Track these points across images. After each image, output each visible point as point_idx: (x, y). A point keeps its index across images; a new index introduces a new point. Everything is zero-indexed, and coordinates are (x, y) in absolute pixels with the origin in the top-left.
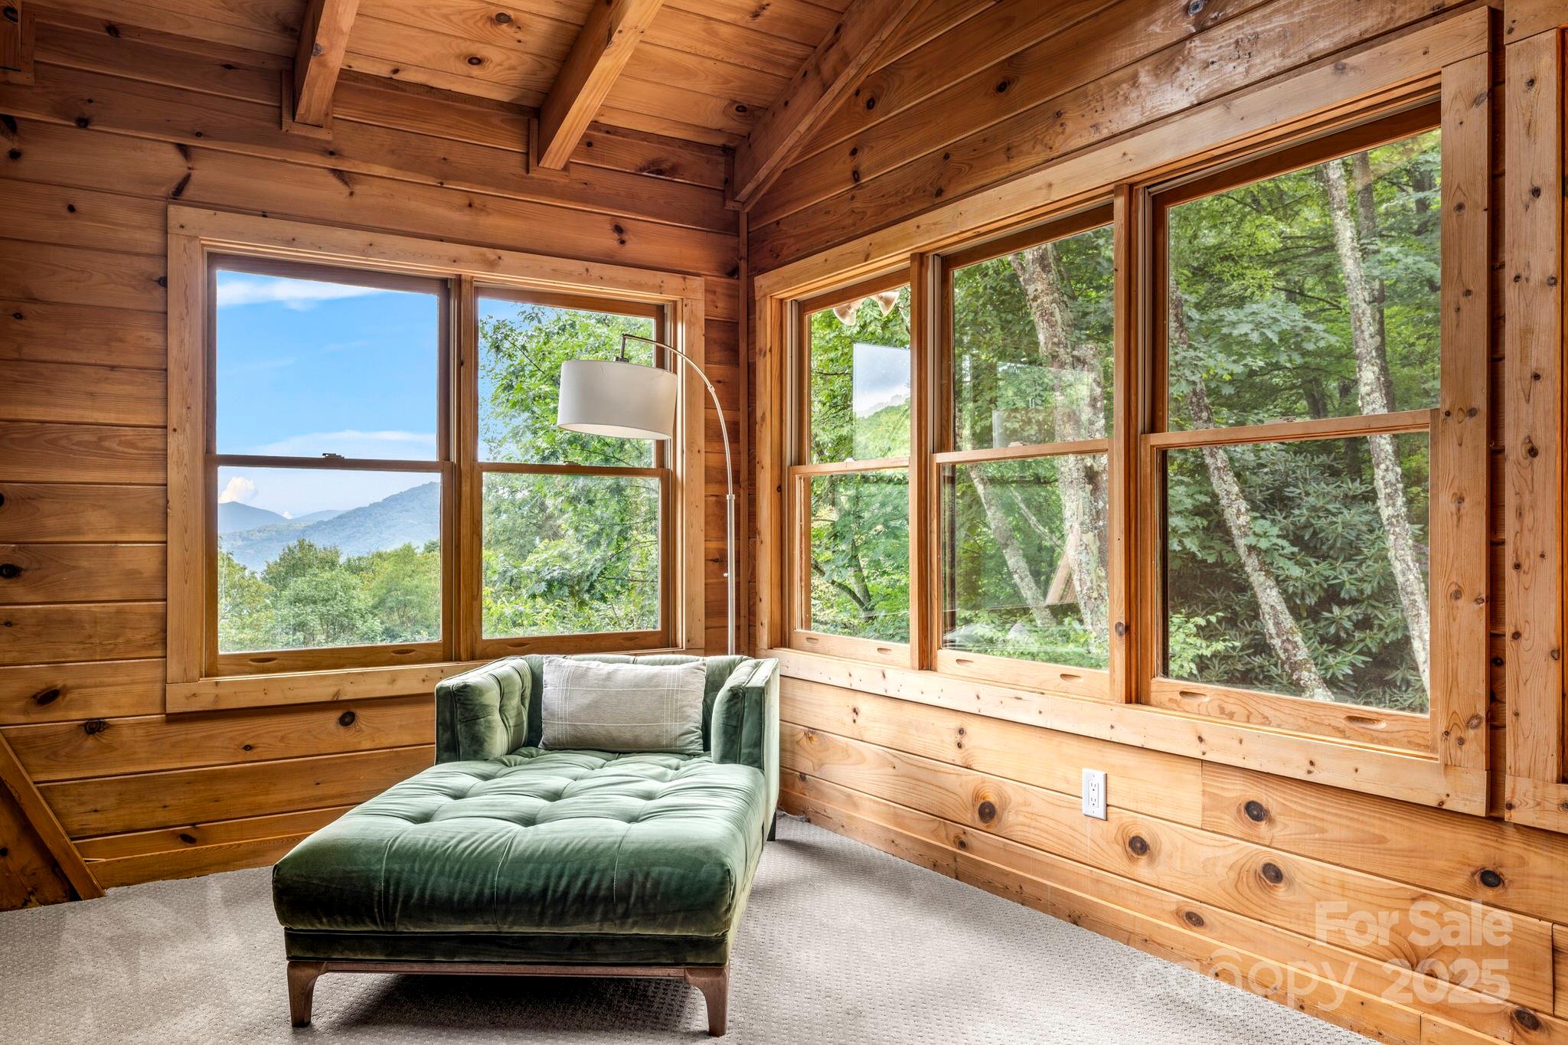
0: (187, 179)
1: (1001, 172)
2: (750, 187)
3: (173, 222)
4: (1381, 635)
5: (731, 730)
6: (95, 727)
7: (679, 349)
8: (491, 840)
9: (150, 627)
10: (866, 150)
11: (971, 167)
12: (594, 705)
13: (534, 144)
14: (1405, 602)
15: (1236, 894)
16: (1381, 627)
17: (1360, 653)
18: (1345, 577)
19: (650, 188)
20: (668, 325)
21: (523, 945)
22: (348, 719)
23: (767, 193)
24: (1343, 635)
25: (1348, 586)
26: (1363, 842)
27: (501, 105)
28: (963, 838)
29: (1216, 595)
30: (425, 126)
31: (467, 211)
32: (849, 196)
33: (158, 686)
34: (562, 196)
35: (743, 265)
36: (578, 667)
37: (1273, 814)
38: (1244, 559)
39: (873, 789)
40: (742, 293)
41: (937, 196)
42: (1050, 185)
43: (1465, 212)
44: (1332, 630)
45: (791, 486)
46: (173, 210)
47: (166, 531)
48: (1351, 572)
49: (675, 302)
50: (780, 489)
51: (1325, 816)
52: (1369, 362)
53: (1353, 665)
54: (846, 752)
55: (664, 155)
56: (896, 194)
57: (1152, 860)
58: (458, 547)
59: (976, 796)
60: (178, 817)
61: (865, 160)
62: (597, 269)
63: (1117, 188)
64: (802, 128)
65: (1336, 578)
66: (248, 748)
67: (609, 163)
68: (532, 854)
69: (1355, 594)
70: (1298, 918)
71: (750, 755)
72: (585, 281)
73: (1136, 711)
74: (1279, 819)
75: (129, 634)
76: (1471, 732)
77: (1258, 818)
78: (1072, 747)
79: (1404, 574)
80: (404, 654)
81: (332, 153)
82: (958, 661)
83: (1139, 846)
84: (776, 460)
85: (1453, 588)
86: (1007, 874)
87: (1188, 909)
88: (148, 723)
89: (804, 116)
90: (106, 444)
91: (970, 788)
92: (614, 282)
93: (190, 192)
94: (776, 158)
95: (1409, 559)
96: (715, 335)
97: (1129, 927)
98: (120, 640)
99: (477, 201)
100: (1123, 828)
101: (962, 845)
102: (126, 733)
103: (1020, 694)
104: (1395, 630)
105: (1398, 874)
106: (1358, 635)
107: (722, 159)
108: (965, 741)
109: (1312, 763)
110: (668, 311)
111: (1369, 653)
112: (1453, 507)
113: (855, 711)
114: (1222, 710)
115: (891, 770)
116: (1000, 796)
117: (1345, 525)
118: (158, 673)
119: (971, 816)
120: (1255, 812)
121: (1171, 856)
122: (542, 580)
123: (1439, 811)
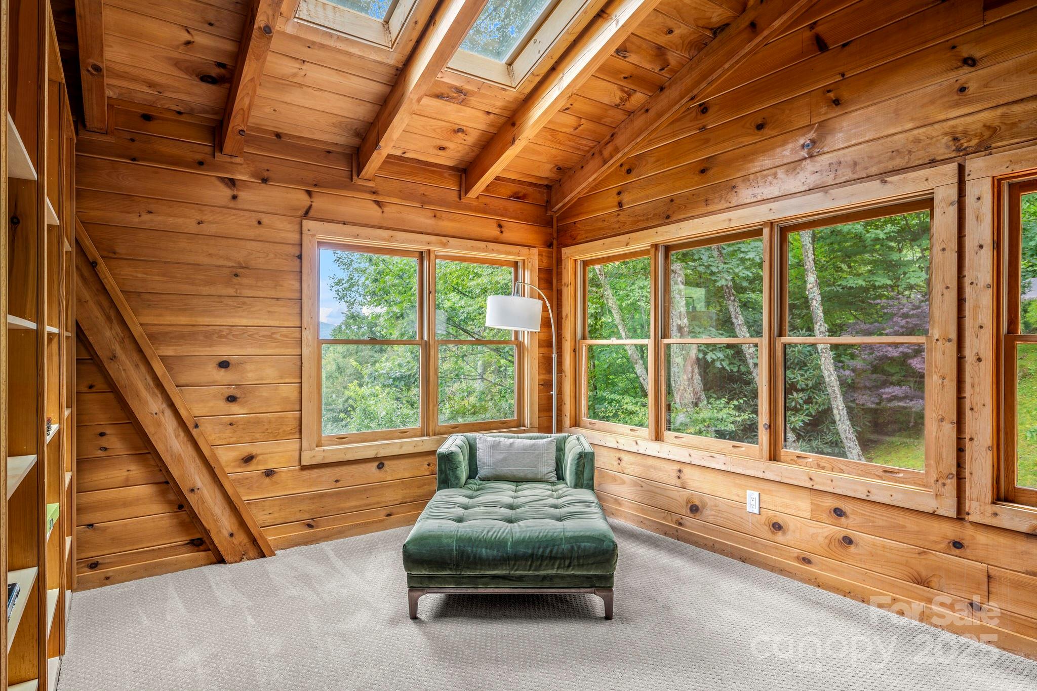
0: (310, 207)
1: (704, 210)
2: (560, 205)
3: (305, 228)
4: (817, 406)
5: (579, 472)
6: (269, 473)
7: (526, 282)
8: (502, 531)
9: (295, 424)
10: (626, 193)
11: (686, 207)
12: (505, 459)
13: (463, 185)
14: (830, 390)
15: (828, 550)
16: (817, 403)
17: (807, 415)
18: (799, 378)
19: (513, 205)
20: (520, 271)
21: (520, 578)
22: (381, 466)
23: (569, 208)
24: (798, 406)
25: (800, 382)
26: (894, 527)
27: (450, 168)
28: (681, 521)
29: (735, 386)
30: (415, 178)
31: (433, 219)
32: (616, 214)
33: (297, 453)
34: (475, 211)
35: (555, 242)
36: (495, 441)
37: (848, 514)
38: (752, 369)
39: (630, 497)
40: (554, 255)
41: (667, 218)
42: (730, 220)
43: (946, 252)
44: (793, 404)
45: (580, 349)
46: (305, 222)
47: (301, 378)
48: (802, 375)
49: (524, 260)
50: (575, 351)
51: (875, 515)
52: (812, 272)
53: (803, 421)
54: (614, 479)
55: (520, 189)
56: (644, 215)
57: (784, 533)
58: (428, 381)
59: (688, 501)
60: (306, 516)
61: (625, 198)
62: (491, 245)
63: (765, 224)
64: (591, 180)
65: (794, 378)
66: (337, 481)
67: (495, 194)
68: (524, 539)
69: (804, 386)
70: (861, 561)
71: (588, 484)
72: (486, 251)
73: (774, 465)
74: (851, 516)
75: (285, 428)
76: (949, 481)
77: (840, 515)
78: (742, 481)
79: (829, 377)
80: (404, 434)
81: (374, 193)
82: (676, 437)
83: (777, 527)
84: (573, 337)
85: (940, 417)
86: (706, 538)
87: (803, 556)
88: (293, 471)
89: (594, 173)
90: (274, 336)
91: (685, 498)
92: (499, 252)
93: (311, 213)
94: (575, 192)
95: (831, 369)
96: (542, 276)
97: (772, 564)
98: (281, 431)
99: (438, 214)
100: (769, 518)
101: (680, 524)
102: (283, 475)
103: (713, 455)
104: (824, 404)
105: (912, 542)
106: (805, 407)
107: (545, 191)
108: (682, 475)
109: (869, 492)
110: (520, 264)
111: (811, 415)
112: (940, 381)
113: (619, 459)
114: (819, 466)
115: (640, 488)
116: (701, 502)
117: (799, 352)
118: (297, 446)
119: (685, 511)
120: (839, 513)
121: (794, 532)
122: (390, 378)
123: (933, 515)
